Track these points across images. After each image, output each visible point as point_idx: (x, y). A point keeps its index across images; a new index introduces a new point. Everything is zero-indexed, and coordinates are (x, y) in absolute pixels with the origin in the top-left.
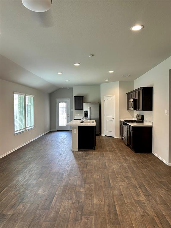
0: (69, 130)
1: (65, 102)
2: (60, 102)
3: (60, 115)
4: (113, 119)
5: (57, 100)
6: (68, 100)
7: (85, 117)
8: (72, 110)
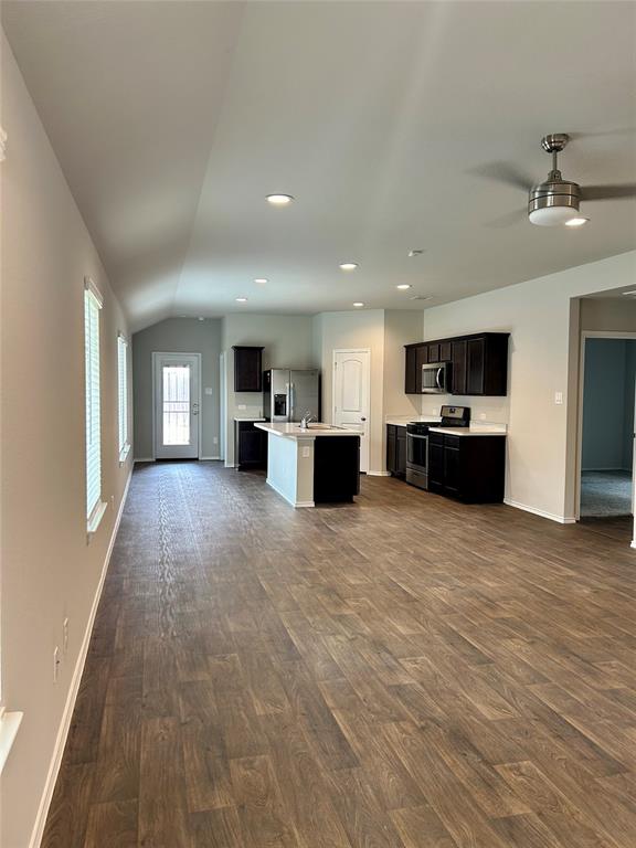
0: (197, 459)
1: (185, 366)
2: (168, 366)
3: (166, 407)
4: (364, 419)
5: (158, 357)
6: (196, 358)
7: (276, 414)
8: (209, 391)
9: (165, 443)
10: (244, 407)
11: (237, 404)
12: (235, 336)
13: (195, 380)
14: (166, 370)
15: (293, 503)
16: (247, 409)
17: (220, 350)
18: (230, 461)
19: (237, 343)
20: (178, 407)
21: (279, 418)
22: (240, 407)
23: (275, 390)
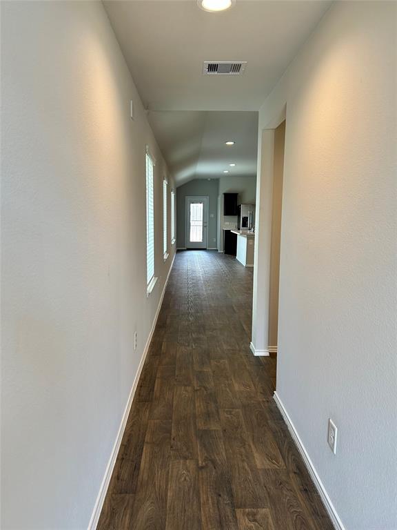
0: (205, 249)
1: (201, 203)
2: (193, 203)
5: (188, 199)
6: (206, 199)
7: (243, 226)
8: (212, 216)
9: (191, 240)
10: (228, 223)
11: (225, 221)
12: (224, 188)
13: (205, 210)
14: (192, 205)
15: (244, 264)
16: (229, 224)
17: (218, 195)
18: (221, 251)
19: (224, 192)
20: (197, 223)
21: (245, 228)
22: (226, 223)
23: (243, 215)
